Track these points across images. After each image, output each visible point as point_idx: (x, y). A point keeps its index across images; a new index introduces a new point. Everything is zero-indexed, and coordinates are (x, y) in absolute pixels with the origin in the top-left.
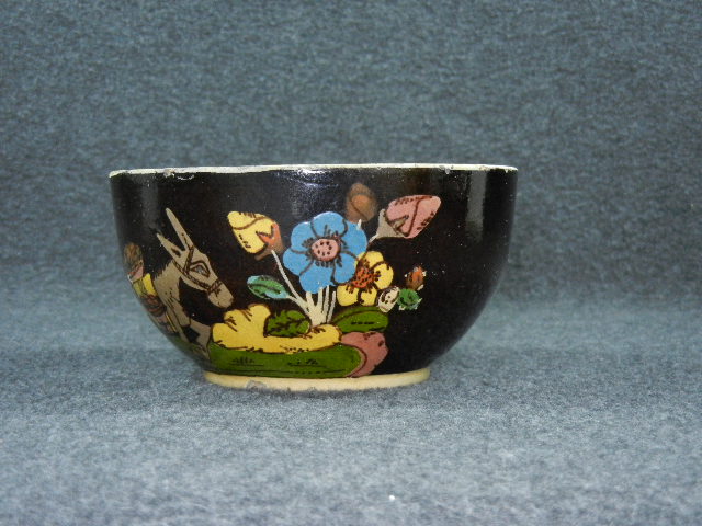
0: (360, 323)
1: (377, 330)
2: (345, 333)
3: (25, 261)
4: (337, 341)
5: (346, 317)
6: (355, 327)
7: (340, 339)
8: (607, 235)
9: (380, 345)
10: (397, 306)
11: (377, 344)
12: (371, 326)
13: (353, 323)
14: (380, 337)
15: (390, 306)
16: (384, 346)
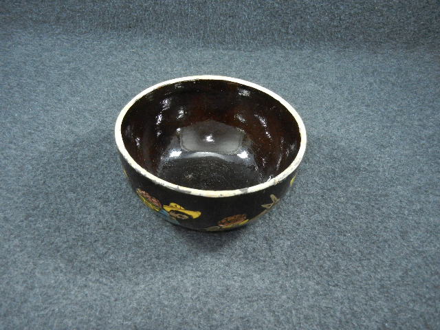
3: (45, 22)
8: (332, 20)
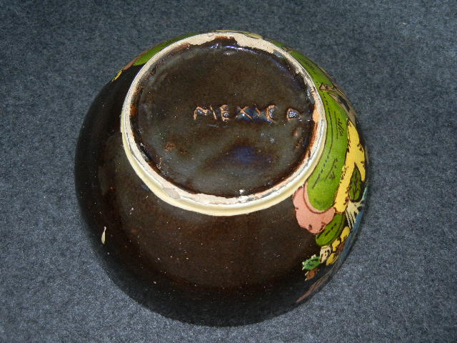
0: (332, 228)
1: (320, 234)
2: (335, 214)
4: (335, 206)
5: (341, 224)
6: (333, 223)
7: (335, 208)
9: (310, 226)
10: (318, 255)
11: (312, 224)
12: (326, 232)
13: (336, 224)
14: (315, 230)
15: (322, 252)
16: (307, 227)
